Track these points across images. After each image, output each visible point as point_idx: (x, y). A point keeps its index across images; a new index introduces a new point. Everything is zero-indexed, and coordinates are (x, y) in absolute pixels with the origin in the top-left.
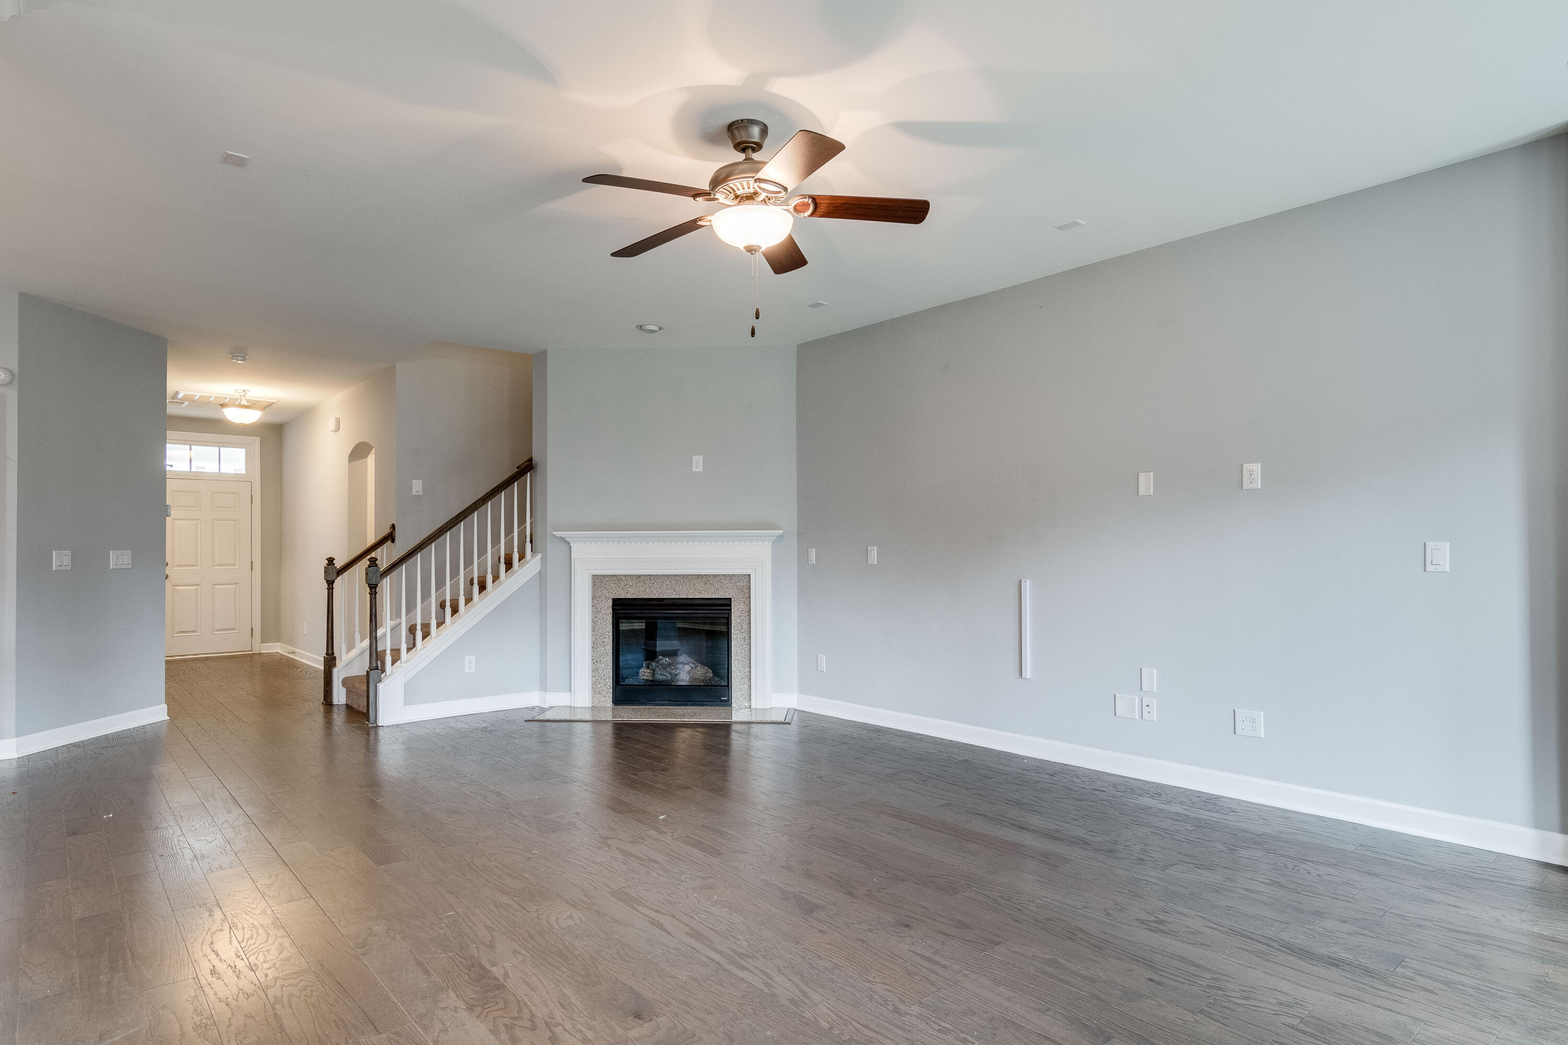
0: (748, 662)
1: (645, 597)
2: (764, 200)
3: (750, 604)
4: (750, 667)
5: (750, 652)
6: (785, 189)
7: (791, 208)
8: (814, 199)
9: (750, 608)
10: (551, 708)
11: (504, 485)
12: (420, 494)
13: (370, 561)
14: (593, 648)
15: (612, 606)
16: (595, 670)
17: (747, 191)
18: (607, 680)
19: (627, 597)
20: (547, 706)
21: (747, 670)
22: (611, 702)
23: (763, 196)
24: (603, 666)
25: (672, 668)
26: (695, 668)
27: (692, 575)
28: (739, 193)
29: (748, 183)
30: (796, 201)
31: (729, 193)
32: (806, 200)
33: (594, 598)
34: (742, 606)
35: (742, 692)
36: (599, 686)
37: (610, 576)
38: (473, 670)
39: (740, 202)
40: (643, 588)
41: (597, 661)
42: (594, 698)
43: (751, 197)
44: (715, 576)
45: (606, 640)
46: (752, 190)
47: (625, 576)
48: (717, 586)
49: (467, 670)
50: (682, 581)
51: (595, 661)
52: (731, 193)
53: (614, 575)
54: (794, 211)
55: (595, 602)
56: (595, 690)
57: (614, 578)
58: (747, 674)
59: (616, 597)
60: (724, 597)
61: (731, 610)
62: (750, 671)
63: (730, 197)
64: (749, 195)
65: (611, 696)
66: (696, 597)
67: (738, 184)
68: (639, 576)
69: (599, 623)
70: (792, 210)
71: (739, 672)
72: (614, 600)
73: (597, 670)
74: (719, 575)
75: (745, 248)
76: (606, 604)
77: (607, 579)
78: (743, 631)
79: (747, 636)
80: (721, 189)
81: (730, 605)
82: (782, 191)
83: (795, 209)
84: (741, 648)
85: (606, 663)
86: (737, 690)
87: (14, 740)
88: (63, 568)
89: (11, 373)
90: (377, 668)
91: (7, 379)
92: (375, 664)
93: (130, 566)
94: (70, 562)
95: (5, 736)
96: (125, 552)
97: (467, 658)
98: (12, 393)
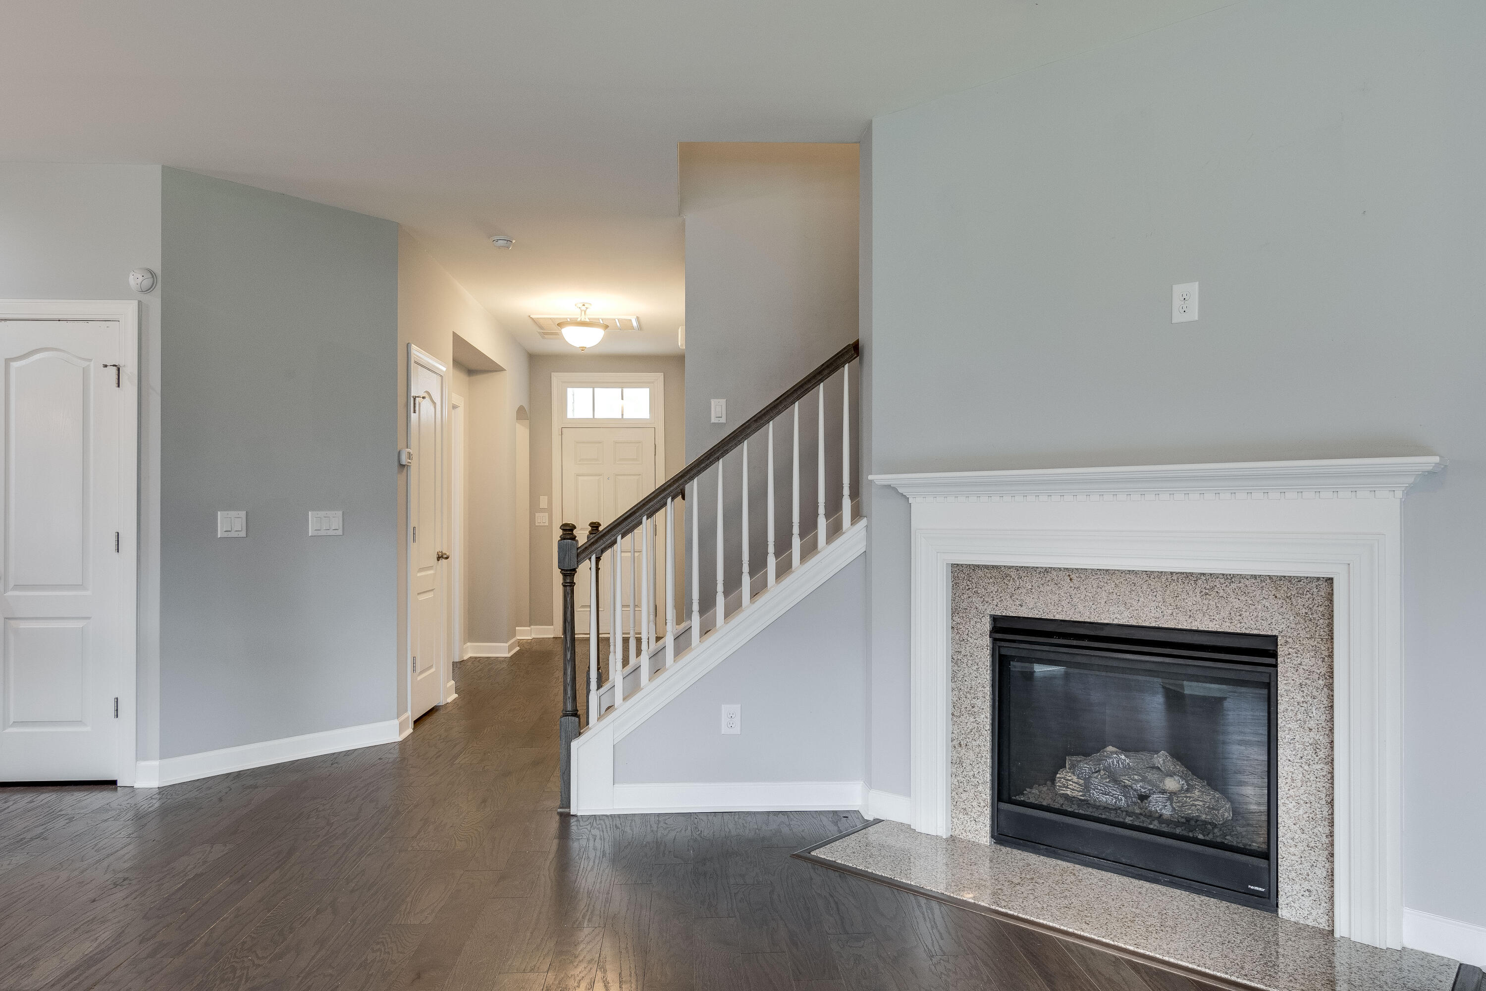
0: (1326, 809)
1: (1058, 617)
3: (1331, 656)
4: (1332, 824)
5: (1332, 783)
9: (1331, 667)
10: (878, 821)
11: (796, 391)
12: (723, 420)
14: (953, 715)
15: (991, 632)
16: (957, 763)
18: (980, 788)
19: (1021, 615)
20: (869, 817)
21: (1323, 829)
22: (989, 835)
24: (972, 756)
25: (1136, 777)
26: (1187, 791)
27: (1172, 573)
33: (954, 611)
34: (1308, 661)
35: (1306, 885)
36: (964, 796)
37: (987, 567)
38: (737, 730)
40: (1056, 598)
41: (960, 744)
42: (955, 820)
44: (1230, 578)
45: (978, 703)
47: (1017, 569)
48: (1237, 604)
49: (724, 730)
50: (1145, 587)
51: (958, 744)
53: (993, 567)
55: (957, 620)
56: (956, 804)
57: (995, 573)
58: (1324, 839)
59: (998, 613)
60: (1256, 632)
61: (1275, 666)
62: (1331, 835)
65: (988, 822)
66: (1180, 627)
68: (1047, 570)
69: (964, 665)
71: (1299, 832)
72: (995, 619)
73: (961, 763)
74: (1242, 577)
76: (978, 625)
77: (981, 573)
78: (1312, 724)
79: (1324, 740)
81: (1274, 655)
84: (1306, 767)
85: (977, 750)
86: (1293, 874)
87: (156, 763)
88: (233, 534)
89: (153, 274)
90: (575, 714)
91: (147, 283)
92: (569, 708)
93: (340, 532)
94: (244, 528)
95: (141, 755)
96: (330, 513)
97: (726, 709)
98: (155, 302)
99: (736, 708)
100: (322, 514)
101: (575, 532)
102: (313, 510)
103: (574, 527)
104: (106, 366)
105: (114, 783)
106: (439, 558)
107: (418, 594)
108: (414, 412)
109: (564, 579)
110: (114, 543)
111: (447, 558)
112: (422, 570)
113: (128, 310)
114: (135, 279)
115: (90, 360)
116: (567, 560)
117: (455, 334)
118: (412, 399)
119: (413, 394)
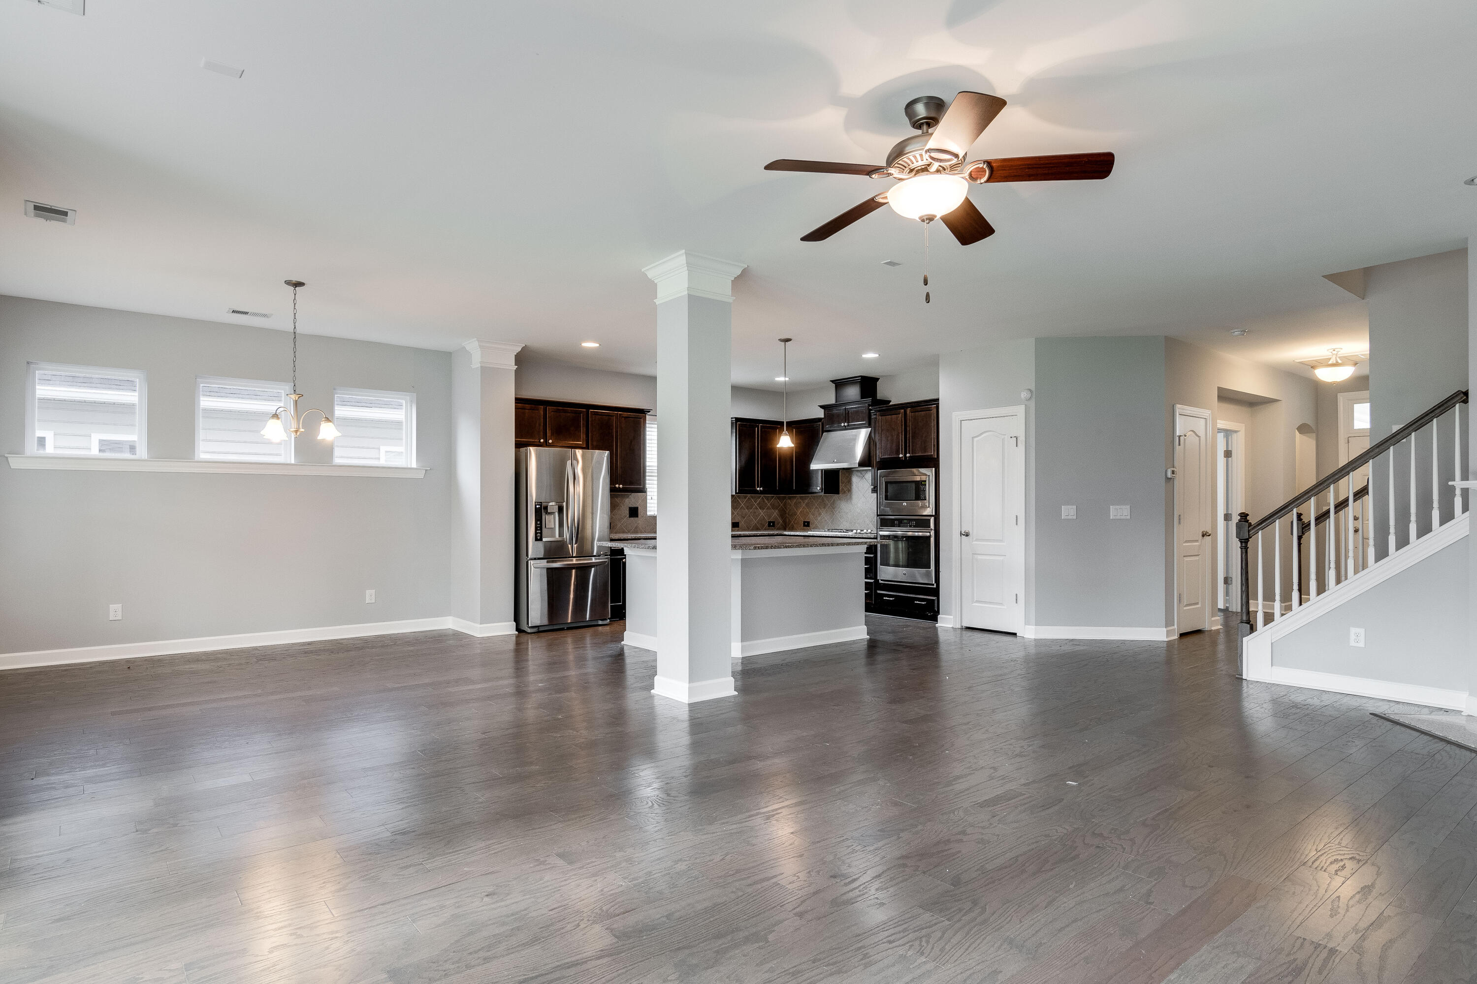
2: (938, 171)
6: (956, 156)
7: (966, 175)
8: (989, 163)
11: (1411, 425)
13: (1241, 516)
17: (920, 163)
23: (936, 166)
28: (912, 166)
29: (921, 155)
30: (969, 168)
31: (904, 168)
32: (981, 166)
38: (1362, 645)
39: (915, 175)
43: (925, 169)
46: (925, 162)
52: (906, 167)
54: (969, 178)
63: (905, 171)
64: (923, 167)
67: (911, 157)
70: (967, 177)
75: (920, 218)
80: (896, 165)
82: (953, 158)
83: (970, 175)
87: (1034, 627)
88: (1070, 517)
89: (1030, 390)
90: (1248, 622)
91: (1029, 395)
92: (1245, 618)
93: (1129, 517)
94: (1075, 514)
95: (1027, 623)
96: (1123, 507)
97: (1353, 630)
98: (1032, 404)
99: (1362, 631)
100: (1118, 507)
101: (1248, 518)
102: (1113, 505)
103: (1248, 515)
104: (1011, 437)
105: (1014, 634)
106: (1203, 536)
107: (1184, 556)
108: (1179, 445)
109: (1241, 544)
110: (1015, 521)
111: (1209, 535)
112: (1186, 542)
113: (1020, 410)
114: (1024, 395)
115: (1005, 435)
116: (1242, 533)
117: (1219, 388)
118: (1177, 438)
119: (1178, 434)
